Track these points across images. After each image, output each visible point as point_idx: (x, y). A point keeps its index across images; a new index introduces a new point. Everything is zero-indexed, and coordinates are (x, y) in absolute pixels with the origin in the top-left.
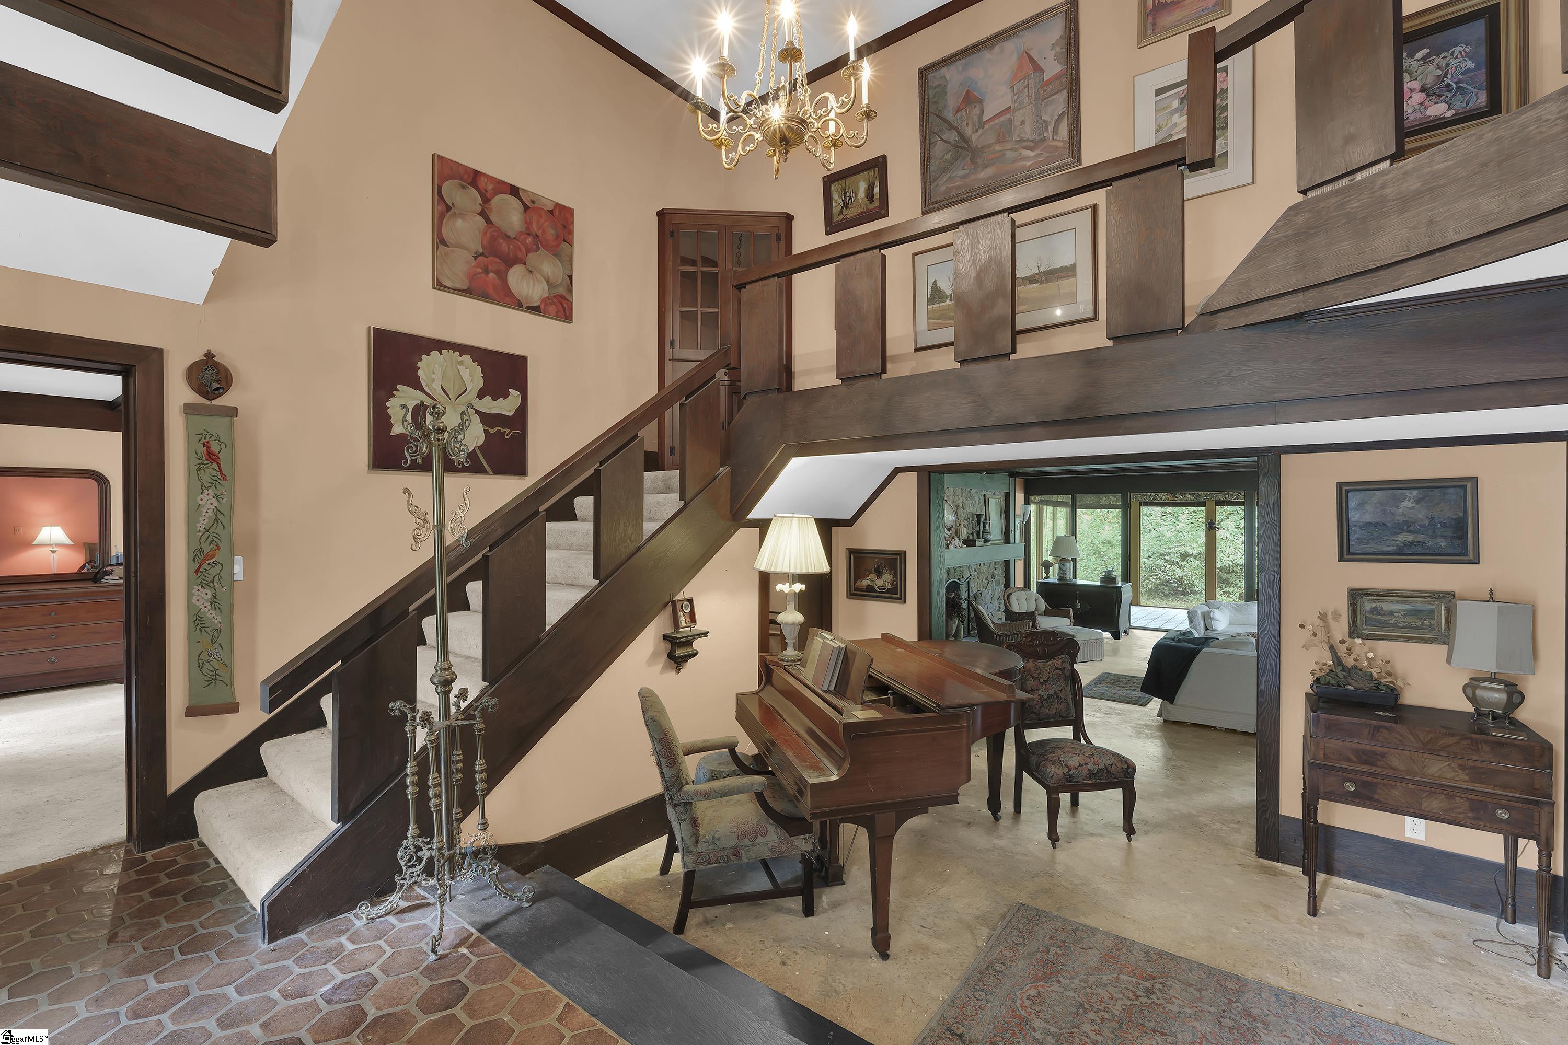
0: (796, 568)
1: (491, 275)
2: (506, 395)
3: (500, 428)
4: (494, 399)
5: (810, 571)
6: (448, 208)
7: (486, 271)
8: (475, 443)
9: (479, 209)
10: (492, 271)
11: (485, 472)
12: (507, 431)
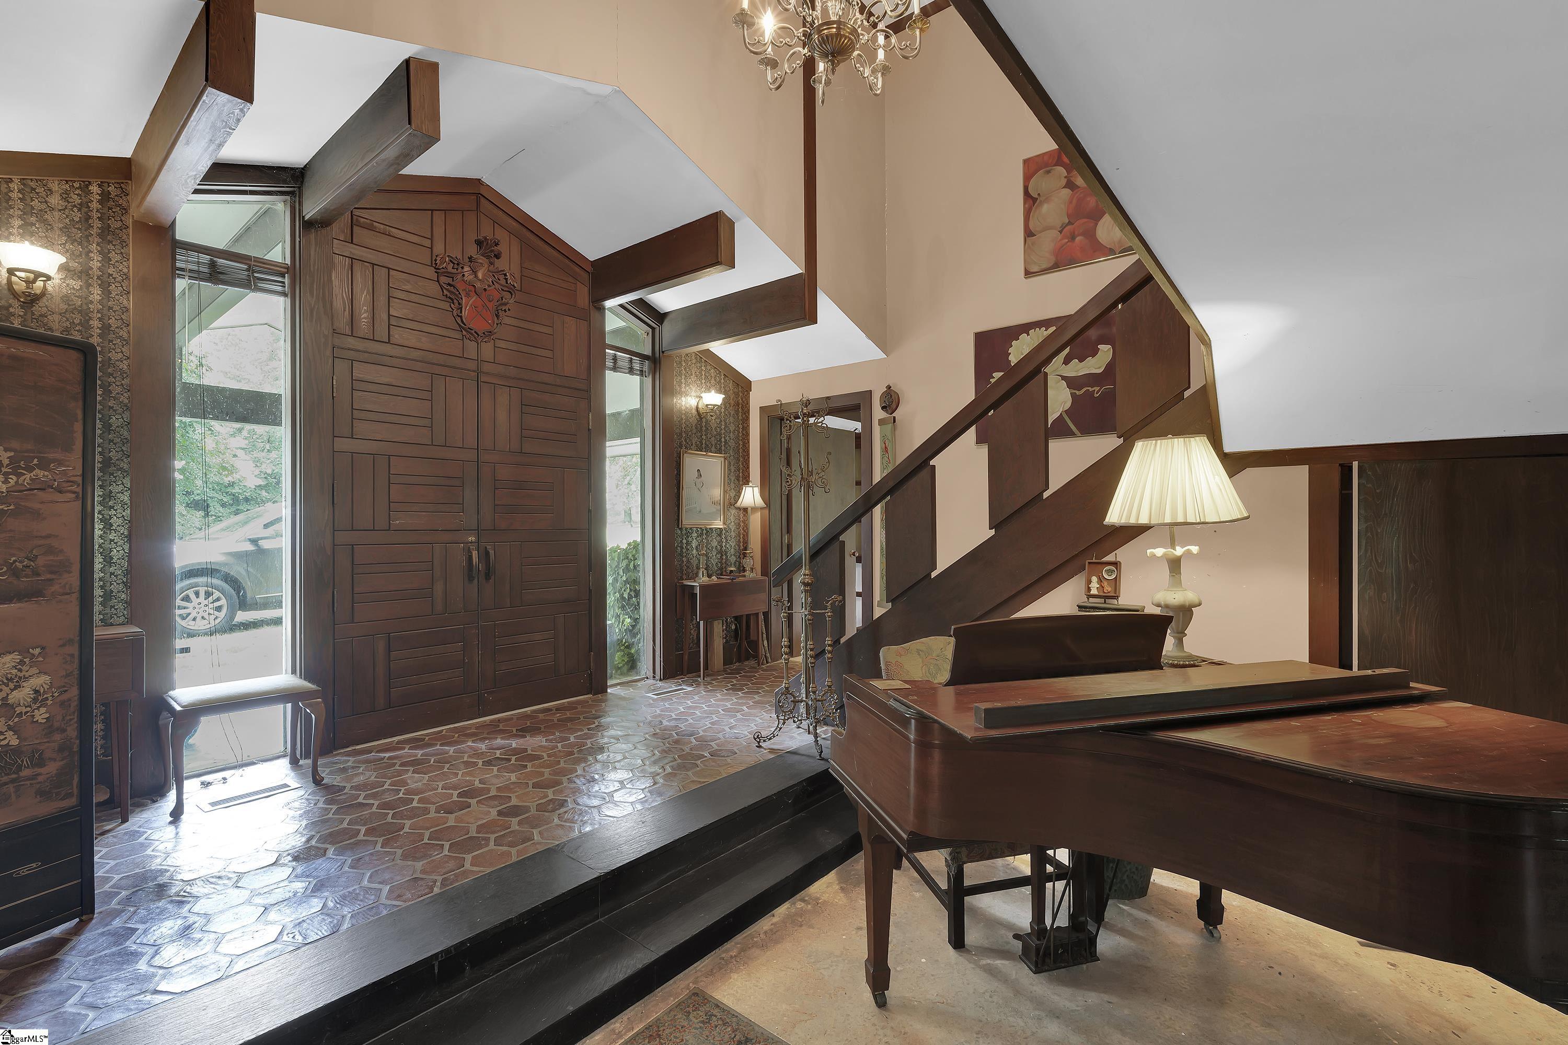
0: (1121, 516)
1: (1078, 239)
2: (1094, 353)
3: (1088, 388)
4: (1081, 361)
5: (1131, 522)
6: (1034, 200)
7: (1073, 238)
8: (1062, 408)
9: (1064, 182)
10: (1079, 235)
11: (1071, 434)
12: (1097, 389)
